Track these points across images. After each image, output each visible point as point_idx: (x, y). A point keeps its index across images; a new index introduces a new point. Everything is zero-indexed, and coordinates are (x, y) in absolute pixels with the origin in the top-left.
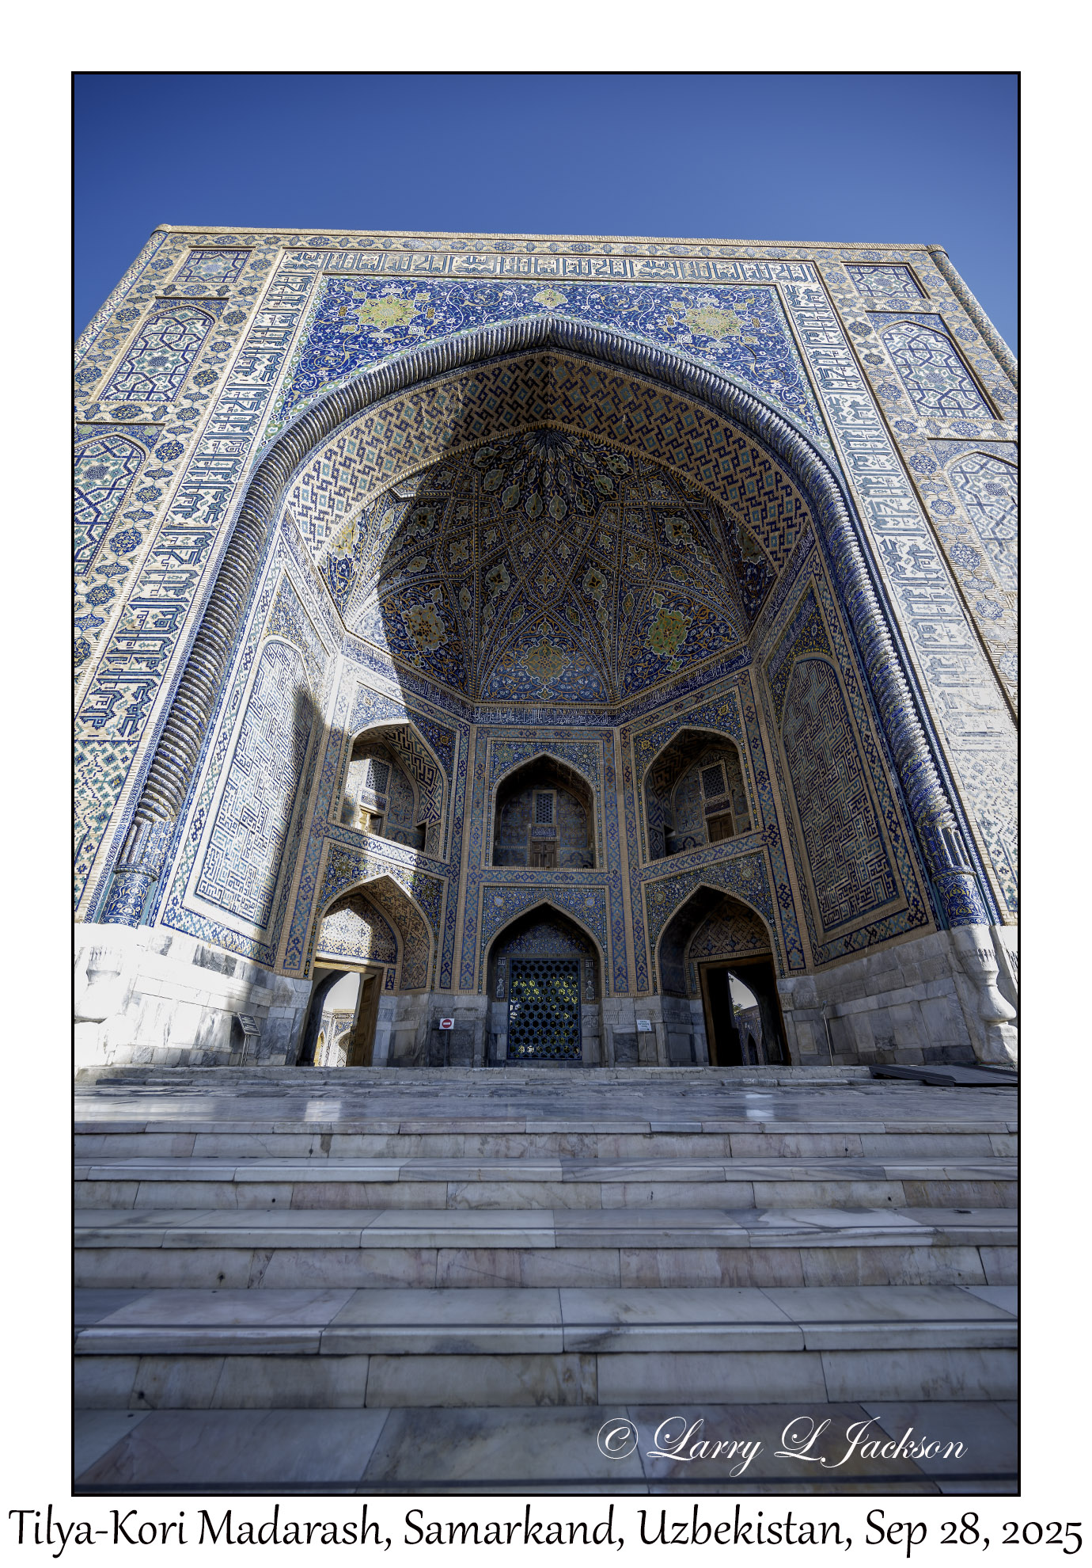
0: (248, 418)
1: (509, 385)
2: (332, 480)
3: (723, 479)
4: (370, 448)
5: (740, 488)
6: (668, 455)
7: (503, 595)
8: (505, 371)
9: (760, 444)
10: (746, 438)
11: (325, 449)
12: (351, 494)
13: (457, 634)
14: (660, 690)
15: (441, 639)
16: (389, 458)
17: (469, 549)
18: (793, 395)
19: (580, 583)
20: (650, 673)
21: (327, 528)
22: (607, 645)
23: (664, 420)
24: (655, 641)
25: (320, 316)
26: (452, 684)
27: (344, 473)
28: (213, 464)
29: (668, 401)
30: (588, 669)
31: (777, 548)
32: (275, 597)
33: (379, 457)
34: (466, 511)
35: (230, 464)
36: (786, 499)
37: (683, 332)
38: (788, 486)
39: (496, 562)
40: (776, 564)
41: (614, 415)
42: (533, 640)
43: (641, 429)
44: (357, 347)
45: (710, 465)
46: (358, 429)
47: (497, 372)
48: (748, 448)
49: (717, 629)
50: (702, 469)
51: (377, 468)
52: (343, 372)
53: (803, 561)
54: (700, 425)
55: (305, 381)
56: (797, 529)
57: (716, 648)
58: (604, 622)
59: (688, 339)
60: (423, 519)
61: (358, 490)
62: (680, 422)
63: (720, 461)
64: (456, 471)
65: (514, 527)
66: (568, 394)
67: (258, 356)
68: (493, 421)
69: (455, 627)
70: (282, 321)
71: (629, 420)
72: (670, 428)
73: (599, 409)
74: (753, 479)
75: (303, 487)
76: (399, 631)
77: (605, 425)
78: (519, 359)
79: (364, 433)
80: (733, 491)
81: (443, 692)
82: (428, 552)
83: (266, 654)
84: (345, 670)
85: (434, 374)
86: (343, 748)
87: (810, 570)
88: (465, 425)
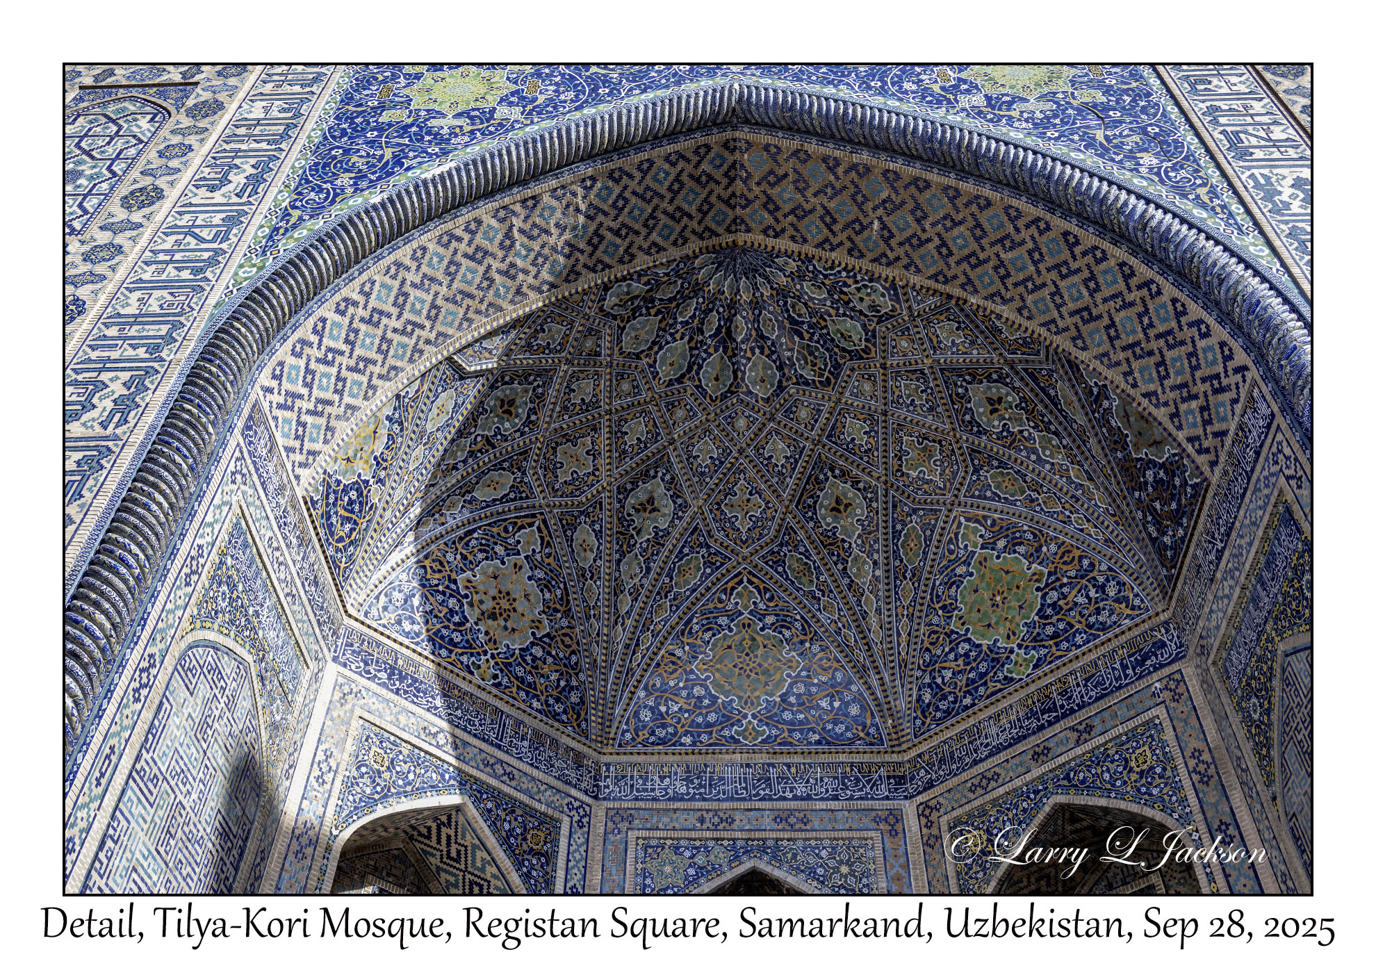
0: (206, 255)
1: (667, 184)
2: (344, 347)
3: (1072, 314)
4: (419, 293)
5: (1107, 328)
6: (962, 279)
7: (659, 538)
8: (659, 163)
9: (1134, 253)
10: (1106, 245)
11: (337, 297)
12: (377, 370)
13: (567, 613)
14: (996, 717)
15: (536, 624)
16: (451, 307)
17: (593, 454)
18: (1183, 173)
19: (813, 508)
20: (970, 682)
21: (328, 428)
22: (875, 625)
23: (948, 223)
24: (975, 615)
25: (348, 99)
26: (555, 716)
27: (367, 335)
28: (133, 331)
29: (954, 195)
30: (839, 676)
31: (1200, 431)
32: (214, 557)
33: (433, 306)
34: (590, 389)
35: (164, 329)
36: (1201, 344)
37: (968, 91)
38: (1200, 322)
39: (646, 476)
40: (1202, 460)
41: (857, 220)
42: (723, 621)
43: (908, 240)
44: (406, 141)
45: (1046, 292)
46: (398, 265)
47: (645, 166)
48: (1112, 262)
49: (1102, 588)
50: (1030, 299)
51: (428, 324)
52: (379, 179)
53: (1258, 453)
54: (1017, 230)
55: (312, 195)
56: (1233, 395)
57: (1104, 627)
58: (865, 581)
59: (978, 100)
60: (507, 407)
61: (391, 361)
62: (978, 225)
63: (1062, 284)
64: (572, 323)
65: (680, 413)
66: (774, 192)
67: (237, 161)
68: (639, 240)
69: (565, 600)
70: (284, 110)
71: (884, 227)
72: (961, 236)
73: (828, 212)
74: (1132, 312)
75: (291, 360)
76: (451, 612)
77: (842, 237)
78: (685, 145)
79: (408, 269)
80: (1096, 335)
81: (537, 734)
82: (516, 462)
83: (184, 668)
84: (338, 695)
85: (536, 174)
86: (319, 862)
87: (1275, 469)
88: (589, 249)
